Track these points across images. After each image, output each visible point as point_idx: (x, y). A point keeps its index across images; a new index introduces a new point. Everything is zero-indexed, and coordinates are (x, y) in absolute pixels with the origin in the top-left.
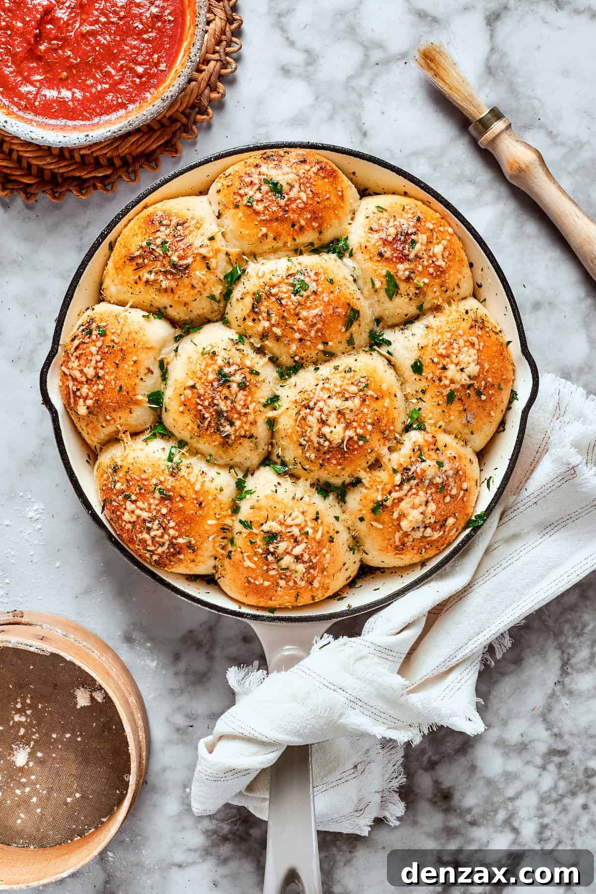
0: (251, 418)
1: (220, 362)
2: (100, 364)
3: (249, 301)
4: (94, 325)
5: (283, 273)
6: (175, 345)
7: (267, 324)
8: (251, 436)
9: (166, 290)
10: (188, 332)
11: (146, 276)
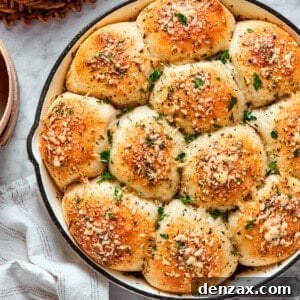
0: (167, 168)
1: (147, 131)
2: (69, 133)
3: (165, 93)
4: (64, 108)
5: (187, 74)
6: (117, 121)
7: (177, 107)
8: (168, 180)
9: (112, 85)
10: (125, 112)
11: (98, 76)
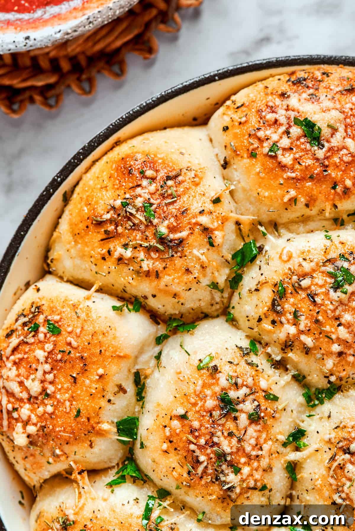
0: (264, 463)
1: (223, 382)
2: (50, 377)
3: (267, 294)
4: (41, 319)
5: (319, 257)
6: (157, 349)
7: (292, 330)
8: (264, 488)
9: (148, 274)
10: (175, 331)
11: (119, 251)
